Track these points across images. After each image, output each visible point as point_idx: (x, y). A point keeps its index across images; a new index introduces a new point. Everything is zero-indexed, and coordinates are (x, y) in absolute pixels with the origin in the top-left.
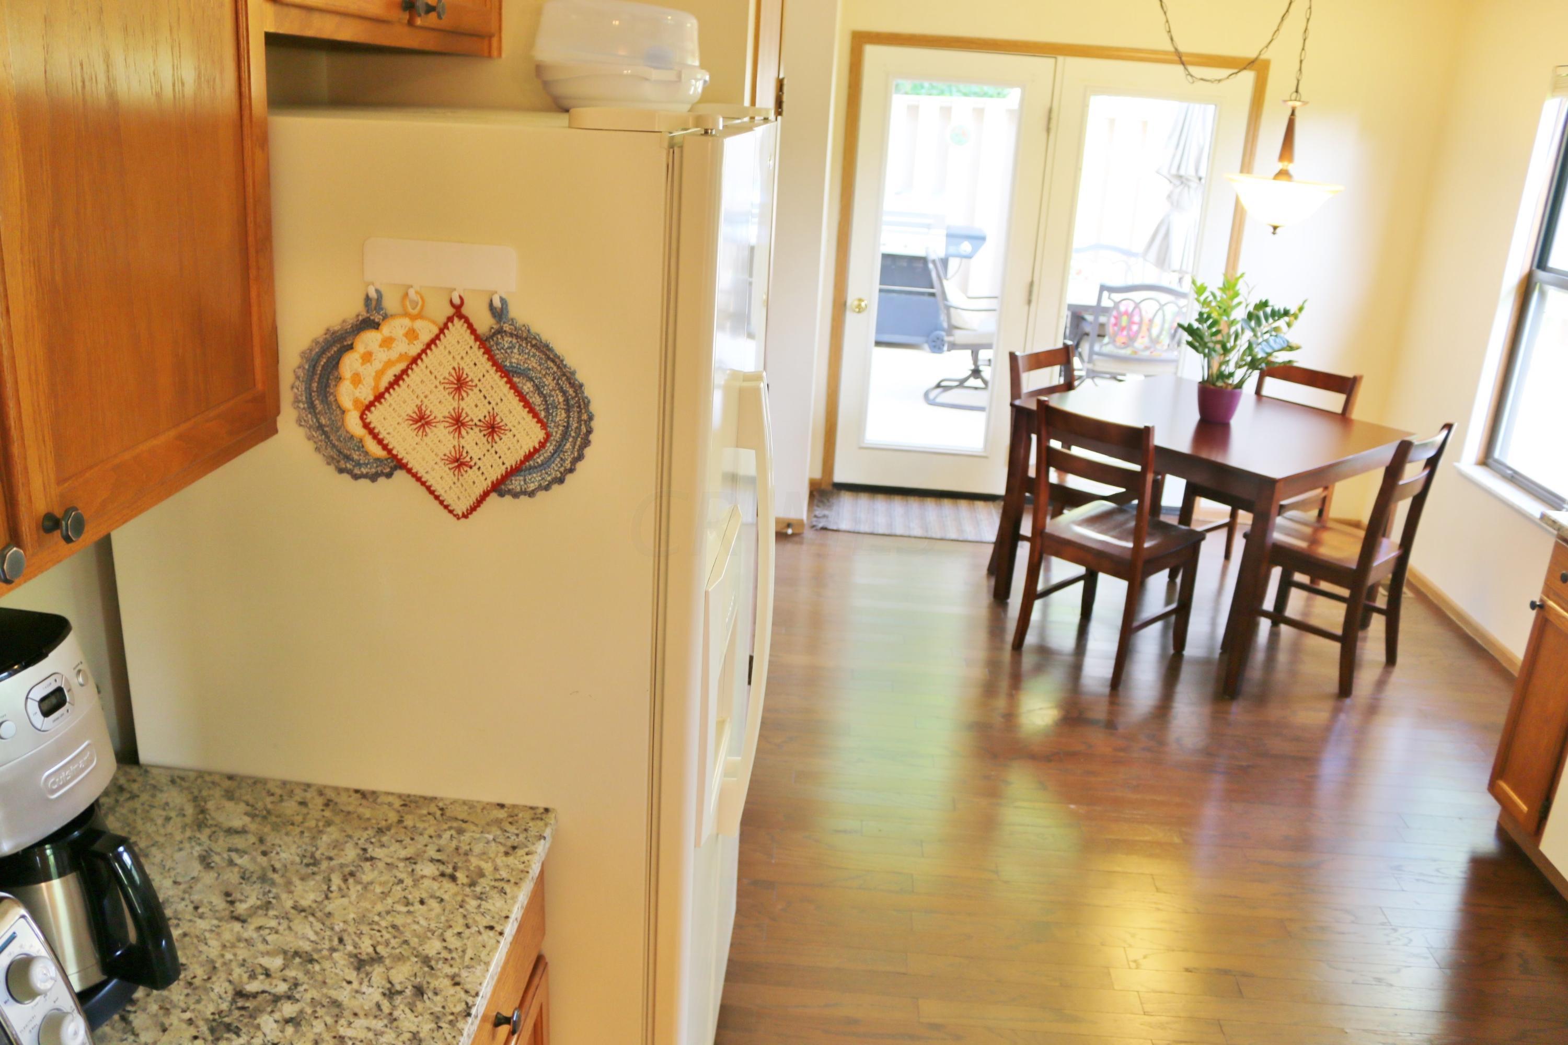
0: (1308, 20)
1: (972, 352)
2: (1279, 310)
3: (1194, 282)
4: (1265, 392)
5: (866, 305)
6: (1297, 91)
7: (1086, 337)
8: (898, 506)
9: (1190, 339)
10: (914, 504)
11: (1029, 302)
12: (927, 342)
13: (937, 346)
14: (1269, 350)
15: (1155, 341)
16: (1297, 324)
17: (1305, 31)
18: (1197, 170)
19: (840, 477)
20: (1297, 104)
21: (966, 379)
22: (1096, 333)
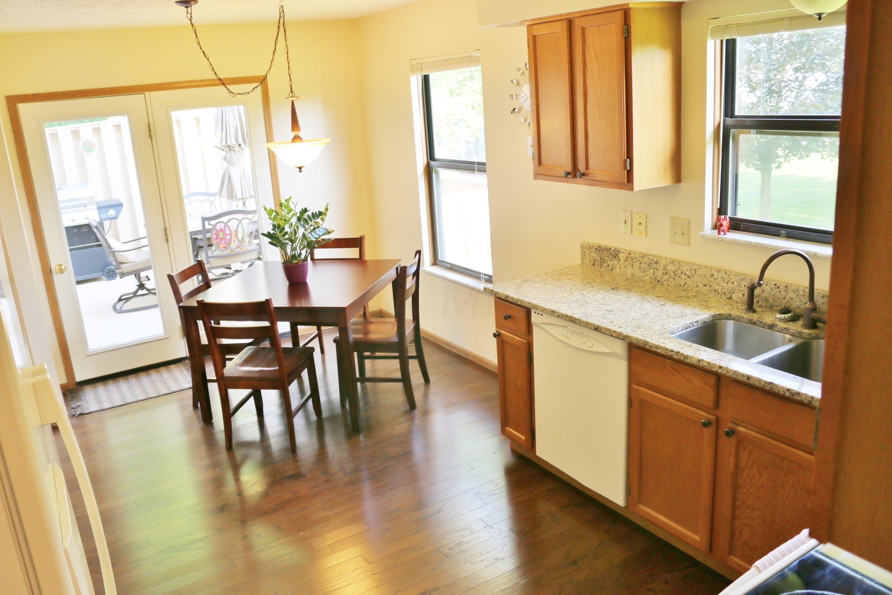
0: (287, 52)
1: (135, 275)
2: (316, 213)
3: (265, 209)
4: (316, 257)
5: (65, 267)
6: (292, 92)
7: (201, 249)
8: (123, 384)
9: (270, 240)
10: (133, 380)
11: (167, 240)
12: (103, 275)
13: (111, 275)
14: (317, 236)
15: (242, 241)
16: (327, 218)
17: (287, 58)
18: (237, 141)
19: (79, 378)
20: (293, 99)
21: (137, 291)
22: (207, 244)
